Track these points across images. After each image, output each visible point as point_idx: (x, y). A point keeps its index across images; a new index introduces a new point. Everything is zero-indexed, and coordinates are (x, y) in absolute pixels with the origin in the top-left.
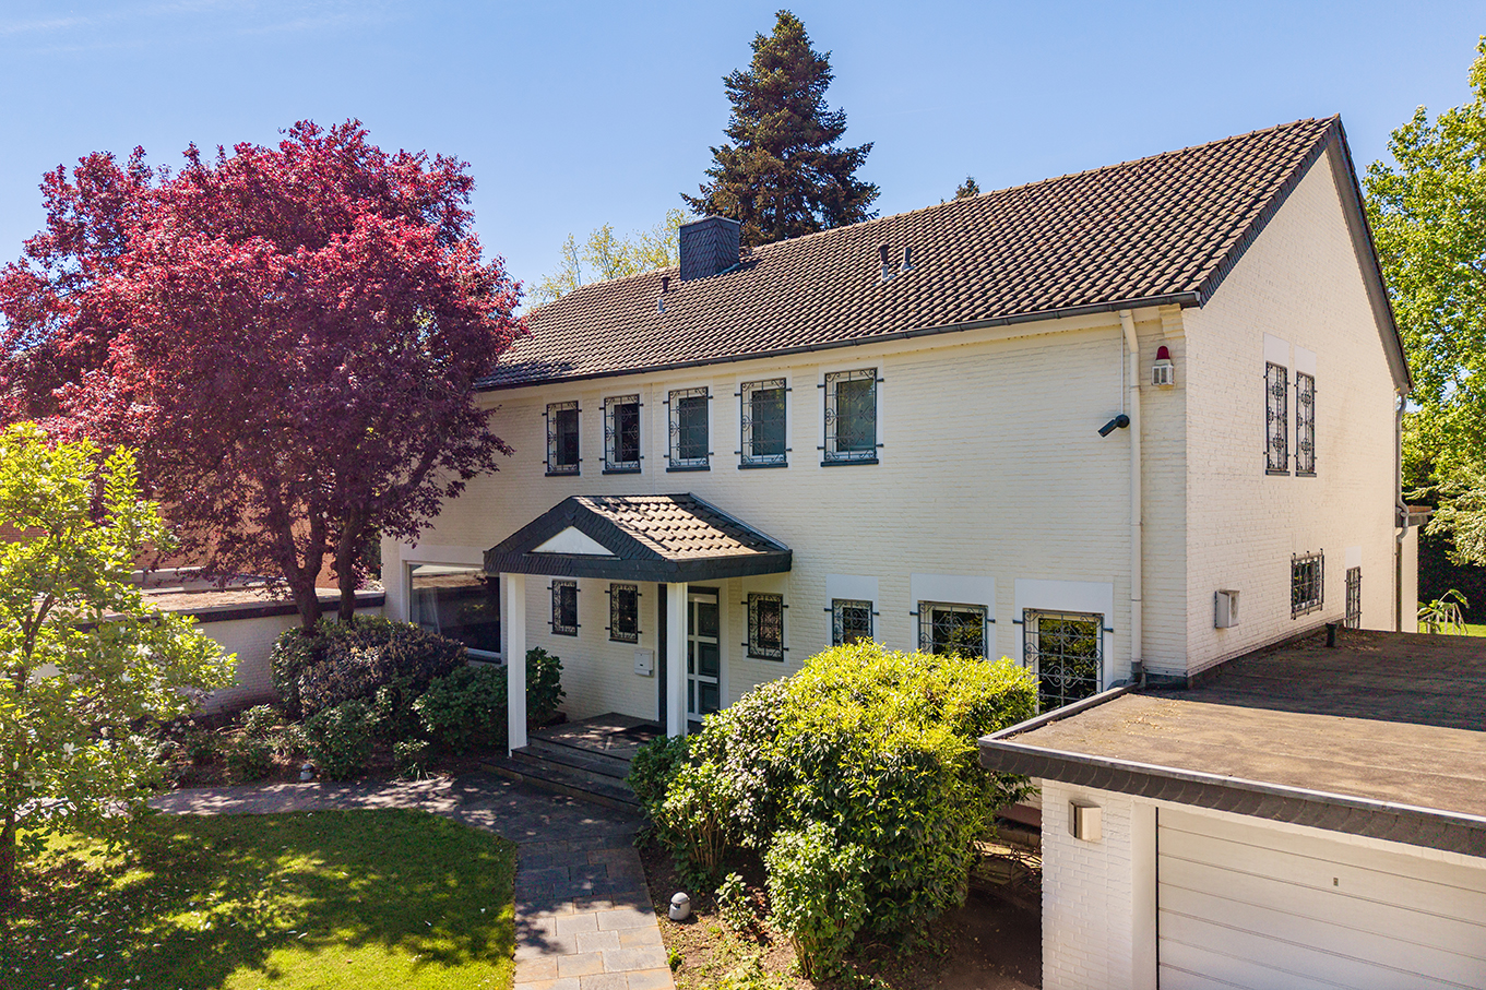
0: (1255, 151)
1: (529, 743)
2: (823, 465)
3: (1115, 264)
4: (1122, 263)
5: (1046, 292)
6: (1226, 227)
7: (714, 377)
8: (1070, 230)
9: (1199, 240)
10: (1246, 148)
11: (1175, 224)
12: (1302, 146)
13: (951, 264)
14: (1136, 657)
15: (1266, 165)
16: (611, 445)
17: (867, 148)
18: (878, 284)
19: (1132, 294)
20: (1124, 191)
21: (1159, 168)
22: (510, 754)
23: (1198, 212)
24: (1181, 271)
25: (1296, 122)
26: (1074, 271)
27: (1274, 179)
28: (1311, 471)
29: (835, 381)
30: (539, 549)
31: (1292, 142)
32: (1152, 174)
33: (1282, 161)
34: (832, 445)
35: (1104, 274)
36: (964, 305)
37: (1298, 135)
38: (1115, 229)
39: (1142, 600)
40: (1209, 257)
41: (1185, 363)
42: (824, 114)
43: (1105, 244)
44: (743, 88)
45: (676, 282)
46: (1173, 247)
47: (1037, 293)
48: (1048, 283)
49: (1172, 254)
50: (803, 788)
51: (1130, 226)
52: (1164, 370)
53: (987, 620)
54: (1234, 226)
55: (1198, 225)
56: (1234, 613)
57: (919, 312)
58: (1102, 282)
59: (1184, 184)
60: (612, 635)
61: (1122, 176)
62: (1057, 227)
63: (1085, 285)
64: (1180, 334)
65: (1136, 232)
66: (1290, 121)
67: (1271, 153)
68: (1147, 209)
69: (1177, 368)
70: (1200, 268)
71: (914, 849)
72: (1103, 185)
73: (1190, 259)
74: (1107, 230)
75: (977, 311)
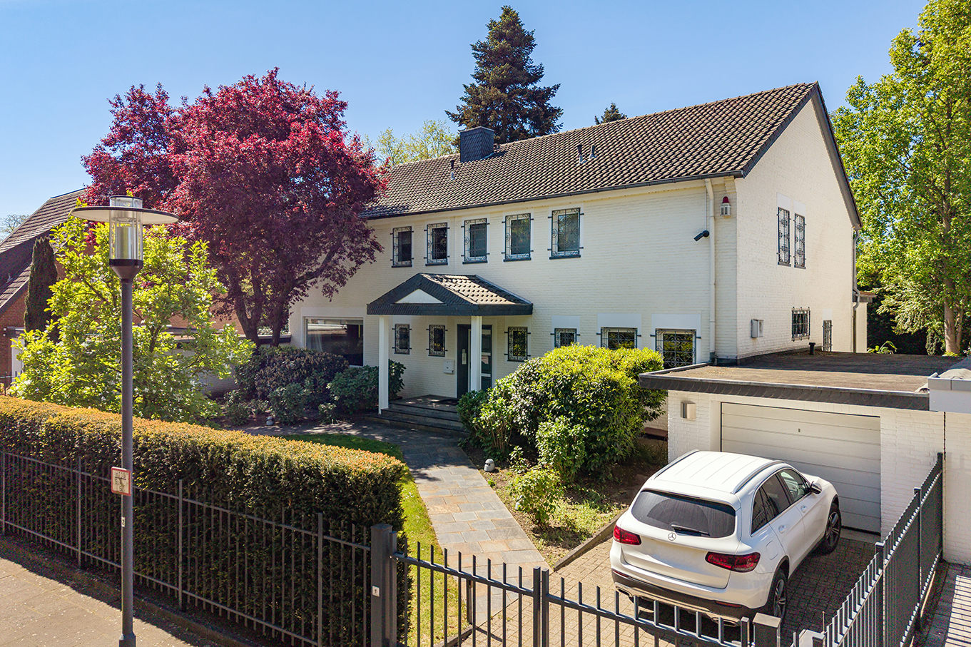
0: (774, 100)
1: (390, 407)
2: (550, 258)
3: (702, 157)
4: (706, 156)
5: (668, 170)
6: (757, 139)
7: (491, 213)
8: (679, 139)
9: (744, 145)
10: (770, 98)
11: (732, 137)
12: (797, 98)
13: (617, 155)
14: (712, 350)
15: (779, 107)
16: (430, 250)
17: (556, 87)
18: (578, 165)
19: (711, 171)
20: (707, 119)
21: (725, 107)
22: (380, 412)
23: (744, 131)
24: (734, 160)
25: (796, 84)
26: (682, 159)
27: (782, 115)
28: (803, 266)
29: (558, 215)
30: (400, 302)
31: (793, 96)
32: (721, 110)
33: (787, 106)
34: (555, 248)
35: (697, 161)
36: (626, 176)
37: (796, 92)
38: (702, 138)
39: (715, 322)
40: (748, 154)
41: (736, 205)
42: (530, 67)
43: (697, 146)
44: (482, 51)
45: (458, 163)
46: (731, 148)
47: (663, 170)
48: (669, 165)
49: (730, 152)
50: (553, 402)
51: (710, 137)
52: (726, 208)
53: (637, 335)
54: (761, 139)
55: (744, 138)
56: (760, 331)
57: (602, 179)
58: (696, 165)
59: (738, 116)
60: (430, 353)
61: (706, 110)
62: (672, 137)
63: (687, 167)
64: (734, 190)
65: (713, 140)
66: (792, 84)
67: (782, 101)
68: (719, 129)
69: (733, 207)
70: (744, 159)
71: (608, 426)
72: (696, 115)
73: (739, 155)
74: (698, 139)
75: (633, 179)
